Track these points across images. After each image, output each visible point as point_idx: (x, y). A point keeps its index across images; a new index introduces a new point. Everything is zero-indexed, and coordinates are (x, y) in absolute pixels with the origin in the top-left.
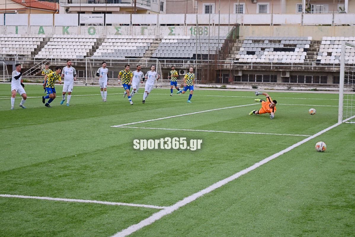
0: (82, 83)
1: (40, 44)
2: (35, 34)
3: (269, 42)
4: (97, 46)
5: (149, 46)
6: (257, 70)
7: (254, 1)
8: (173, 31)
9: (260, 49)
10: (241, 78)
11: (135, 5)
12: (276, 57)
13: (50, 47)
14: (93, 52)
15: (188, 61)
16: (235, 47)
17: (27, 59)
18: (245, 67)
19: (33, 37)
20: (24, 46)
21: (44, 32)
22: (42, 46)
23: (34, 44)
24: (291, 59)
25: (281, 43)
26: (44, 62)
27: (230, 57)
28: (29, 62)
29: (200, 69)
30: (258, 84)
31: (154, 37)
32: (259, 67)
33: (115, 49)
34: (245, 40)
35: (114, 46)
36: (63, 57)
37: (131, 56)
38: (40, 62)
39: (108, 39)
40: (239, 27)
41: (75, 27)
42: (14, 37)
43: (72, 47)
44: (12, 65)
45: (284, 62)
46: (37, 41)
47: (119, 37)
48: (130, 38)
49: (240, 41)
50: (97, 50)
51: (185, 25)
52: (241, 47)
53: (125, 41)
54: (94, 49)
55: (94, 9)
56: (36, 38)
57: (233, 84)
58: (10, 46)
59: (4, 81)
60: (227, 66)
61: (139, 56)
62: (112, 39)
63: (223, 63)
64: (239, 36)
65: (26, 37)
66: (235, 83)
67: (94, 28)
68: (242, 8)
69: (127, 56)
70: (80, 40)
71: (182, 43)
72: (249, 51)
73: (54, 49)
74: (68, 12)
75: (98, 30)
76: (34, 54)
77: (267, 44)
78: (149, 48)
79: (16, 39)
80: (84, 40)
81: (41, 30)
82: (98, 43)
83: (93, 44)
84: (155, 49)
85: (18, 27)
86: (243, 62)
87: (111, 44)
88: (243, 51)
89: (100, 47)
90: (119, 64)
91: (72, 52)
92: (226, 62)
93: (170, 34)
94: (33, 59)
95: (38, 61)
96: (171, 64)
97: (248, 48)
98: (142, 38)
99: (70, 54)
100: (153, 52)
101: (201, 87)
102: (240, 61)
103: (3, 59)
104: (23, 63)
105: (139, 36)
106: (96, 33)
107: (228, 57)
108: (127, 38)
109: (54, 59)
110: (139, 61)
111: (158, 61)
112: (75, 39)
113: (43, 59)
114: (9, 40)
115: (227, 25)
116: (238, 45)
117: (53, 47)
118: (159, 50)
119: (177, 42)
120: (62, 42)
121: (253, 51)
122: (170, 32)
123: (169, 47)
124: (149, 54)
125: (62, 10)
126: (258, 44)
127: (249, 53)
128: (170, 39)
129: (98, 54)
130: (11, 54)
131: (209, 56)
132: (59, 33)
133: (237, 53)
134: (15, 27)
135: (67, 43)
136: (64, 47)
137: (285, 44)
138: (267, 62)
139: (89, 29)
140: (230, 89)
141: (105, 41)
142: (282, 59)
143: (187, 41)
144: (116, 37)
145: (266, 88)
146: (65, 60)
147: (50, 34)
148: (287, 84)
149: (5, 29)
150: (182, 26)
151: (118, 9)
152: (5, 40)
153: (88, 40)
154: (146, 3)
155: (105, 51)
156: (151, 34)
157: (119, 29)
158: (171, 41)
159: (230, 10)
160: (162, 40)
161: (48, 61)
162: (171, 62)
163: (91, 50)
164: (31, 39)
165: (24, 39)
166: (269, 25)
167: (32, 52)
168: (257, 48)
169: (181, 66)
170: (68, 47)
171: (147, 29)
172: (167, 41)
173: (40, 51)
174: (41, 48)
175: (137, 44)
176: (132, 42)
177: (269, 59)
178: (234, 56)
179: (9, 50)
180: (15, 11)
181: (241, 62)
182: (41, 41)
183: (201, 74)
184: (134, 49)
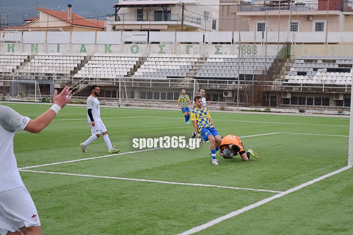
0: (116, 104)
1: (80, 63)
2: (77, 52)
3: (322, 62)
4: (139, 65)
5: (192, 65)
6: (308, 92)
7: (309, 18)
8: (219, 50)
9: (313, 69)
10: (290, 101)
11: (182, 23)
12: (330, 78)
13: (90, 66)
14: (134, 72)
15: (234, 81)
16: (285, 67)
17: (65, 78)
18: (295, 88)
19: (74, 55)
20: (65, 65)
21: (86, 50)
22: (83, 65)
23: (74, 63)
24: (345, 81)
25: (336, 63)
26: (82, 82)
27: (279, 78)
28: (66, 81)
29: (243, 91)
30: (308, 108)
31: (199, 56)
32: (309, 89)
33: (157, 68)
34: (297, 59)
35: (156, 65)
36: (103, 77)
37: (173, 76)
38: (78, 81)
39: (151, 58)
40: (290, 46)
41: (117, 45)
42: (54, 55)
43: (113, 66)
44: (50, 85)
45: (338, 84)
46: (78, 59)
47: (163, 55)
48: (174, 57)
49: (290, 61)
50: (138, 70)
51: (233, 43)
52: (291, 67)
53: (168, 60)
54: (136, 68)
55: (141, 27)
56: (77, 57)
57: (279, 107)
58: (50, 65)
59: (36, 101)
60: (274, 88)
61: (181, 76)
62: (155, 58)
63: (271, 84)
64: (290, 56)
65: (66, 55)
66: (282, 106)
67: (137, 46)
68: (297, 26)
69: (169, 76)
70: (122, 59)
71: (229, 63)
72: (300, 71)
73: (94, 68)
74: (115, 30)
75: (141, 49)
76: (72, 73)
77: (320, 64)
78: (193, 68)
79: (56, 58)
80: (126, 59)
81: (83, 48)
82: (140, 62)
83: (135, 63)
84: (200, 69)
85: (60, 45)
86: (293, 83)
87: (154, 63)
88: (293, 72)
89: (142, 66)
90: (160, 84)
91: (112, 71)
92: (274, 83)
93: (217, 53)
94: (71, 78)
95: (76, 81)
96: (215, 85)
97: (299, 68)
98: (186, 57)
99: (110, 73)
100: (197, 72)
101: (243, 110)
102: (289, 82)
103: (42, 77)
104: (61, 82)
105: (183, 55)
106: (140, 52)
107: (277, 78)
108: (170, 57)
109: (92, 79)
110: (181, 81)
111: (196, 82)
112: (117, 57)
113: (81, 78)
114: (49, 59)
115: (276, 43)
116: (289, 64)
117: (94, 66)
118: (203, 70)
119: (223, 61)
120: (103, 61)
121: (304, 71)
122: (217, 51)
123: (214, 66)
124: (193, 74)
125: (109, 28)
126: (311, 64)
127: (299, 74)
128: (215, 58)
129: (139, 74)
130: (50, 73)
131: (253, 76)
132: (101, 52)
133: (287, 74)
134: (57, 44)
135: (108, 62)
136: (105, 66)
137: (340, 64)
138: (319, 84)
139: (132, 47)
140: (275, 112)
141: (147, 60)
142: (336, 80)
143: (234, 61)
144: (160, 56)
145: (315, 112)
146: (104, 79)
147: (92, 53)
148: (339, 108)
149: (47, 47)
150: (229, 45)
151: (166, 27)
152: (46, 59)
153: (130, 59)
154: (196, 21)
155: (147, 70)
156: (196, 53)
157: (163, 48)
158: (217, 60)
159: (280, 27)
160: (208, 59)
161: (86, 80)
162: (215, 82)
163: (132, 69)
164: (72, 58)
165: (64, 58)
166: (323, 43)
167: (72, 71)
168: (309, 68)
169: (225, 88)
170: (109, 66)
171: (192, 47)
172: (213, 60)
173: (79, 70)
174: (81, 67)
175: (181, 64)
176: (175, 61)
177: (321, 80)
178: (283, 77)
179: (48, 69)
180: (59, 29)
181: (291, 83)
182: (81, 59)
183: (243, 96)
184: (177, 69)
